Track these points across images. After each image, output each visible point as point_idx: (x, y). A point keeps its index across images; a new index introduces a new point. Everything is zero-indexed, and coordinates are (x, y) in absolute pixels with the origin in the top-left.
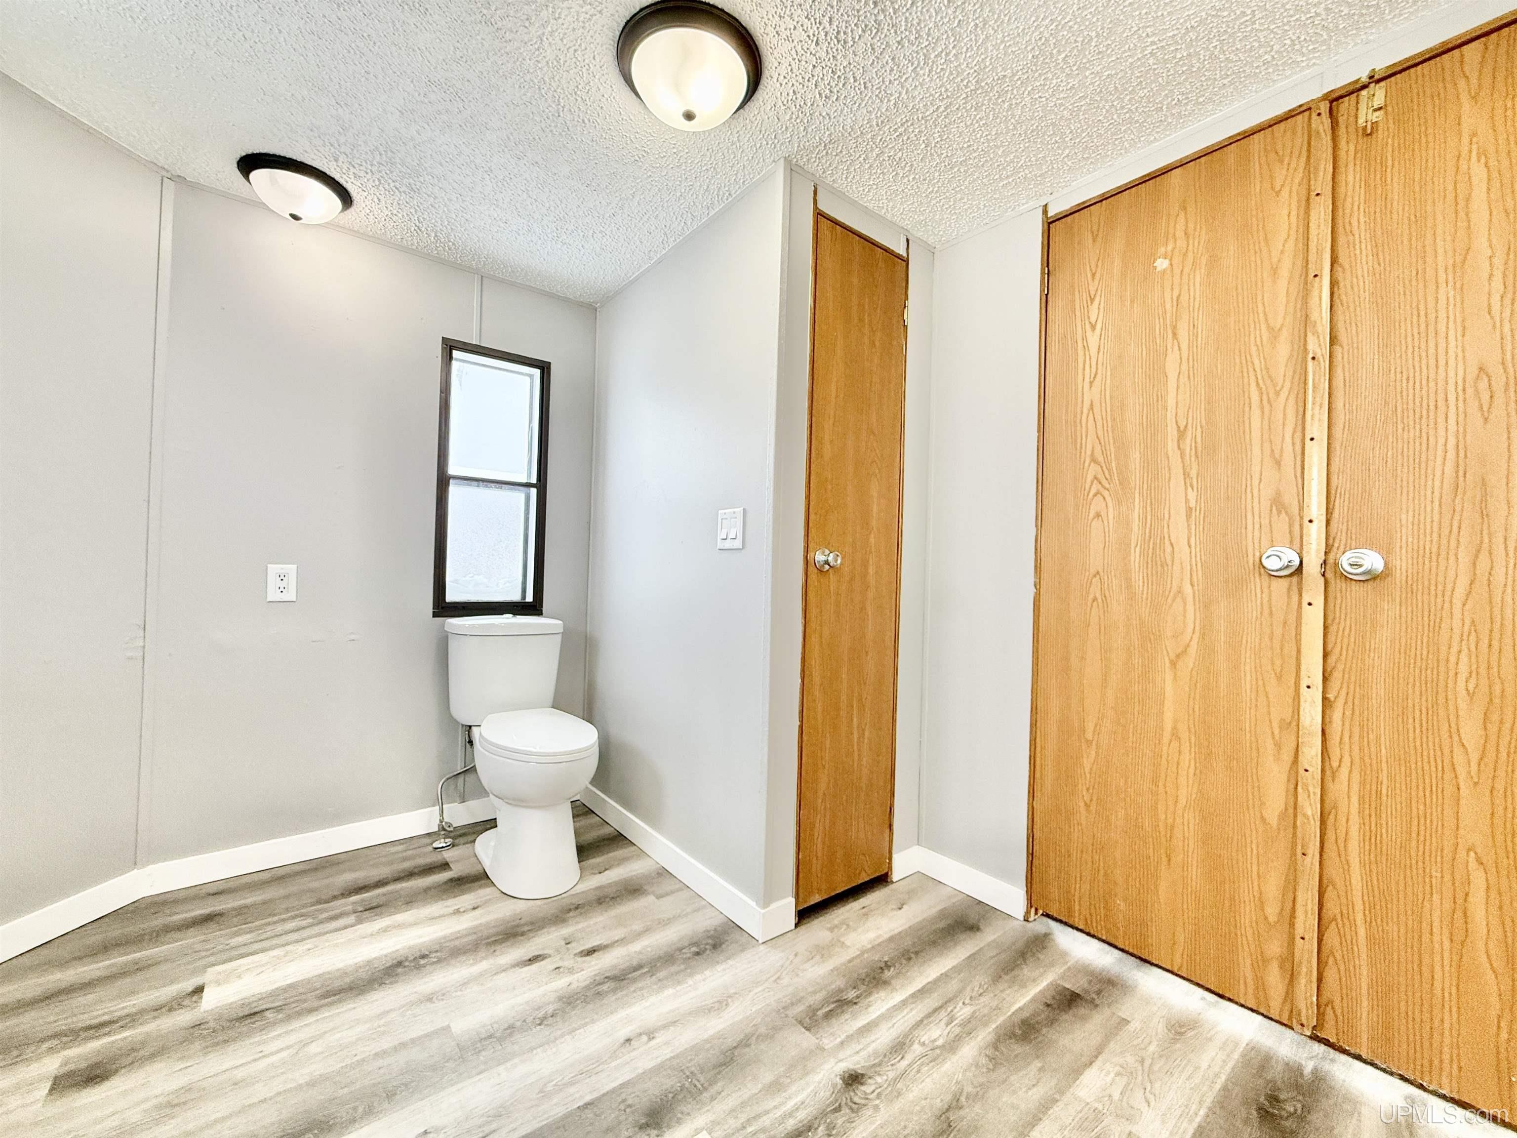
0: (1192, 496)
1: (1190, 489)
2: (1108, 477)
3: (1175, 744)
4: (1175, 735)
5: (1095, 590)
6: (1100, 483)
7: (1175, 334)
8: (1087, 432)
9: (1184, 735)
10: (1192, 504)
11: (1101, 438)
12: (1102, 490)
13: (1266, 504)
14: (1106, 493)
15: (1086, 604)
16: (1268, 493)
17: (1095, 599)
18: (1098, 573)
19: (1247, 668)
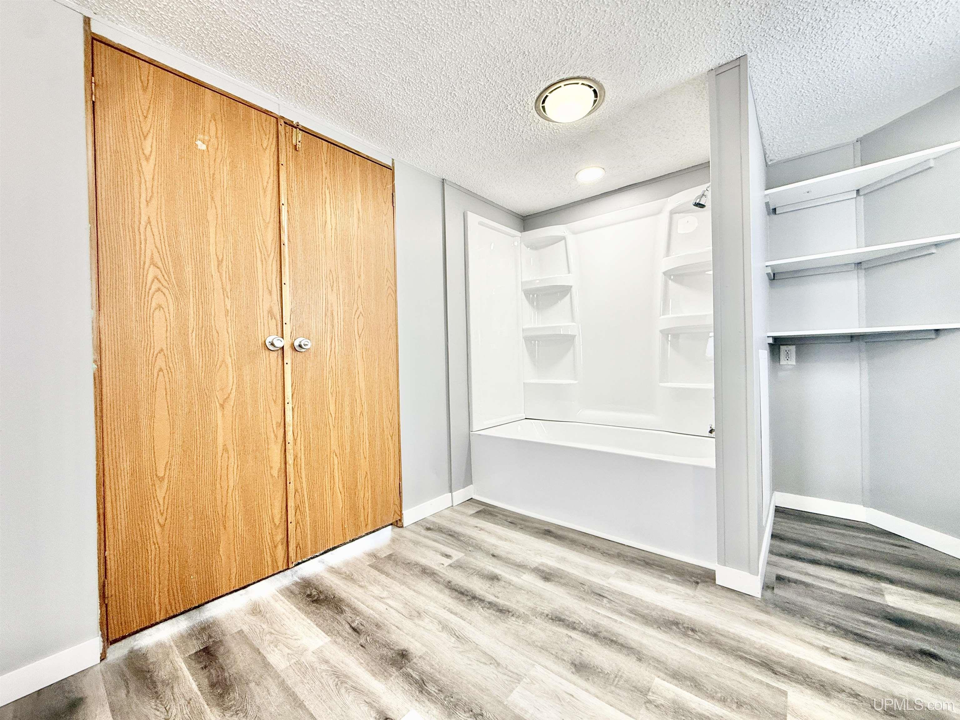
0: (228, 302)
1: (226, 299)
2: (167, 279)
3: (225, 455)
4: (225, 450)
5: (160, 362)
6: (160, 282)
7: (212, 198)
8: (146, 240)
9: (230, 448)
10: (229, 308)
11: (160, 247)
12: (162, 288)
13: (266, 313)
14: (165, 290)
15: (152, 374)
16: (266, 307)
17: (161, 370)
18: (162, 350)
19: (261, 400)
